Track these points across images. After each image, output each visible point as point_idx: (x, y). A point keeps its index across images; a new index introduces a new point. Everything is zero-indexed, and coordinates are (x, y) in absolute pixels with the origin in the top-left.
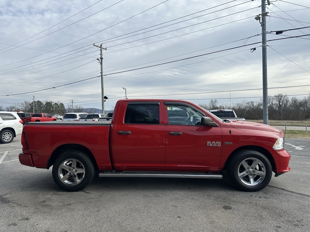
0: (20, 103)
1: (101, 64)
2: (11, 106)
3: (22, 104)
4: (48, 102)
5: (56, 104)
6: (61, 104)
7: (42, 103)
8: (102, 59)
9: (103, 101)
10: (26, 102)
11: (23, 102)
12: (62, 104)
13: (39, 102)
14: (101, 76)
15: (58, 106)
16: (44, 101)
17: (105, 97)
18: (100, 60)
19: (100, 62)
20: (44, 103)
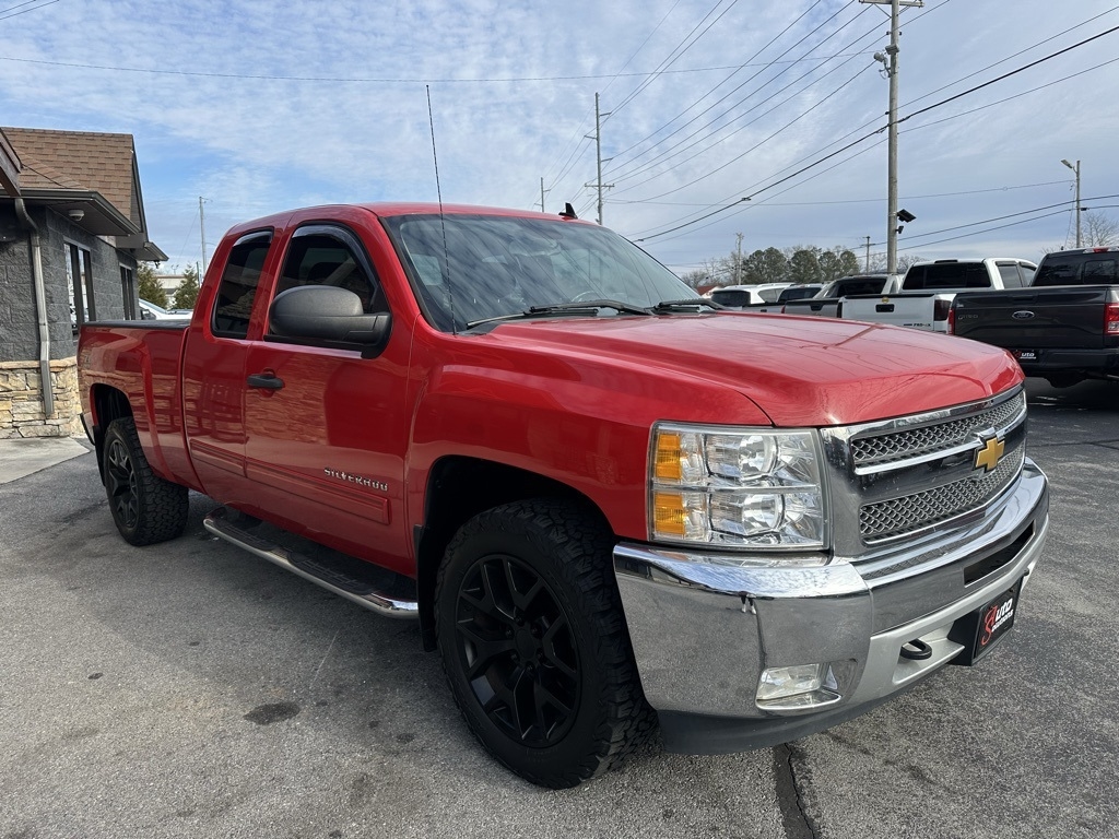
0: (718, 259)
1: (892, 74)
2: (695, 270)
3: (724, 262)
4: (802, 252)
5: (828, 254)
6: (846, 252)
7: (781, 256)
8: (893, 50)
9: (893, 232)
10: (734, 256)
11: (727, 256)
12: (849, 256)
13: (771, 251)
14: (890, 125)
15: (837, 263)
16: (787, 247)
17: (903, 212)
18: (889, 57)
19: (889, 66)
20: (791, 256)
